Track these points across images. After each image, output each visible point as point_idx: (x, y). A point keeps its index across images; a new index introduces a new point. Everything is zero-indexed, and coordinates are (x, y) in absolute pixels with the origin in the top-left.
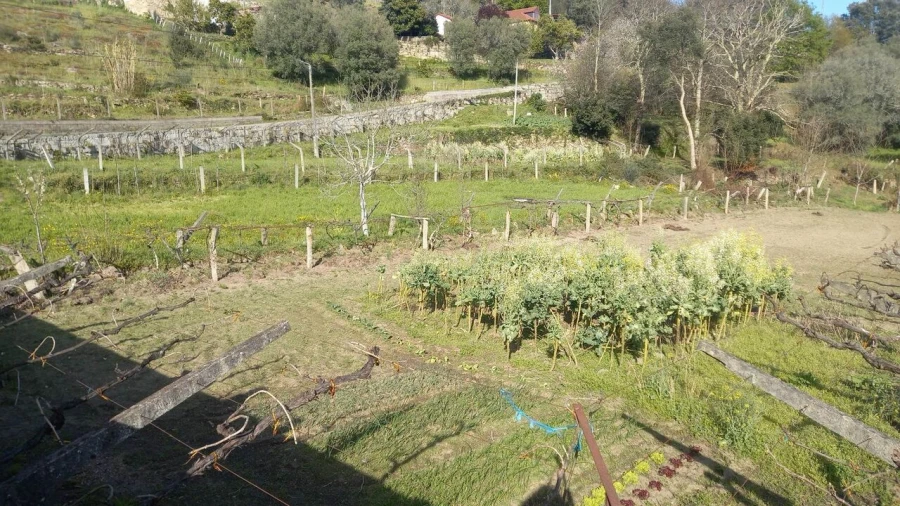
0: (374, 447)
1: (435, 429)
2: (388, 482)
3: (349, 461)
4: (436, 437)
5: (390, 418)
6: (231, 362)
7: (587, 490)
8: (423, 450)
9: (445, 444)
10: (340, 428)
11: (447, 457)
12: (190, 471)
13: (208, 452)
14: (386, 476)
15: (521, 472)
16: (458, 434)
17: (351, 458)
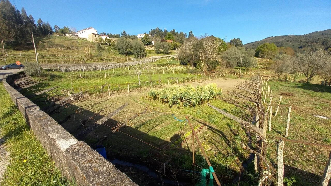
0: (145, 127)
1: (157, 123)
2: (148, 134)
3: (140, 130)
4: (157, 125)
5: (148, 121)
6: (118, 111)
7: (186, 132)
8: (155, 127)
9: (159, 126)
10: (138, 124)
11: (159, 128)
12: (112, 132)
13: (115, 128)
14: (148, 132)
15: (174, 130)
16: (161, 124)
17: (140, 129)
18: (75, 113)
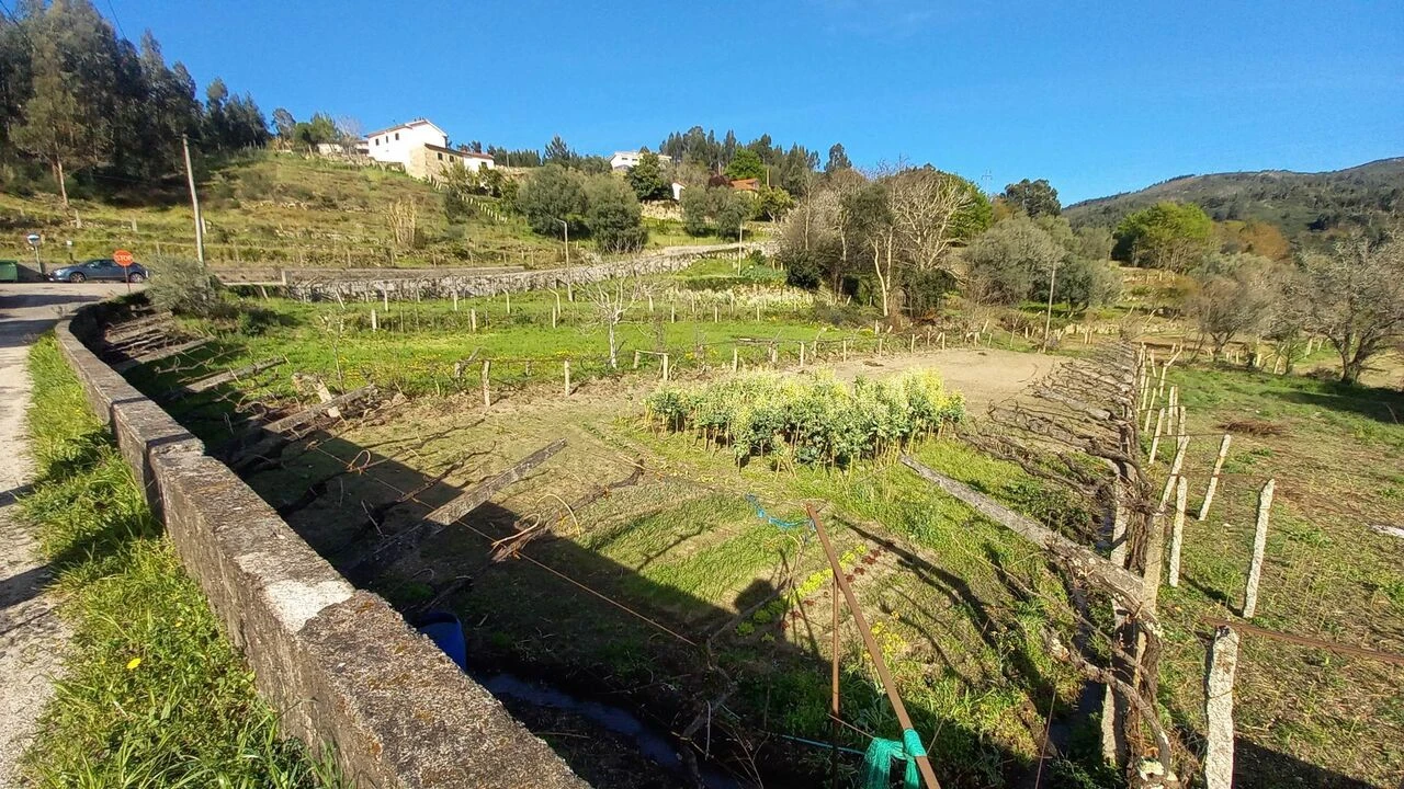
0: (630, 544)
1: (680, 530)
2: (642, 572)
3: (609, 555)
4: (681, 536)
5: (642, 521)
6: (520, 471)
7: (805, 575)
8: (670, 547)
9: (688, 541)
10: (601, 529)
11: (691, 552)
12: (495, 558)
13: (508, 543)
14: (641, 567)
15: (752, 563)
16: (699, 533)
17: (612, 553)
18: (344, 473)
